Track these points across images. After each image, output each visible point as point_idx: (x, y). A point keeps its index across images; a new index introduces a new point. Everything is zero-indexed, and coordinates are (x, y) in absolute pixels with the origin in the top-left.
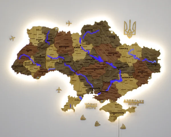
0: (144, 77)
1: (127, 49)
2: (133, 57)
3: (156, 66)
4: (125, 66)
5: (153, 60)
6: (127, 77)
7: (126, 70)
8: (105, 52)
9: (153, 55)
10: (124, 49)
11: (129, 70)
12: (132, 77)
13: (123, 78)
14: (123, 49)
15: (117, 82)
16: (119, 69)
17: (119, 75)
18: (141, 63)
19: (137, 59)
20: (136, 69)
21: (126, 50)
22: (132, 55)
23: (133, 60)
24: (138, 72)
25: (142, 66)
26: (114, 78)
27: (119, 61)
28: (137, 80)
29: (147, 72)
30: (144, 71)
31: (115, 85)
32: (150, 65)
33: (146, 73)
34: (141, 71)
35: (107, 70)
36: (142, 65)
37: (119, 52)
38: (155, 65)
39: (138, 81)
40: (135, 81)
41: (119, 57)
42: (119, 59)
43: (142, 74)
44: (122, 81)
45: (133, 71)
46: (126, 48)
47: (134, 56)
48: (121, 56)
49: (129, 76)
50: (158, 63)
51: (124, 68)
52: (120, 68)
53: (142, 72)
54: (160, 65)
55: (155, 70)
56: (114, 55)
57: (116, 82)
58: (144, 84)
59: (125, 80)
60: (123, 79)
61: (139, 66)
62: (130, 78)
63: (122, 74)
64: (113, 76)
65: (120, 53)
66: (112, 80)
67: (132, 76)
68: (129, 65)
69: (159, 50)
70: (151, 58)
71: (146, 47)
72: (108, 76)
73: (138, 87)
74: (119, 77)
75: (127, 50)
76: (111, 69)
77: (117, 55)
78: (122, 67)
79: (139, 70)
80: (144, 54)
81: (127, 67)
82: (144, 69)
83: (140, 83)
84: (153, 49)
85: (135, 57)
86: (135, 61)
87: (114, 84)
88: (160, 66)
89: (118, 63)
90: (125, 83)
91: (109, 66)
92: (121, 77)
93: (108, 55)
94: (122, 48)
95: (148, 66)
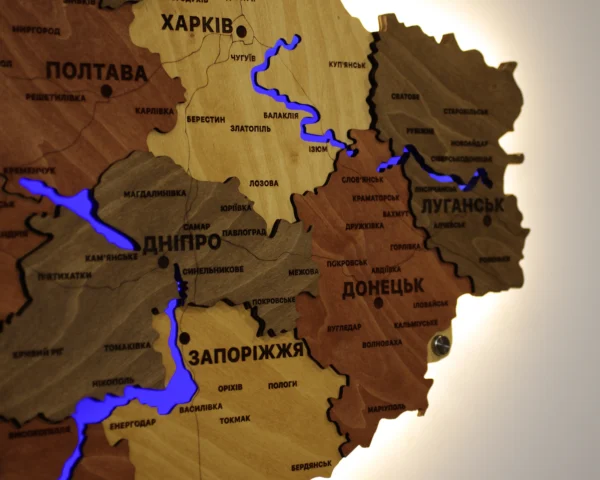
0: (396, 343)
1: (242, 31)
2: (295, 124)
3: (487, 221)
4: (228, 221)
5: (467, 160)
6: (245, 353)
7: (239, 269)
8: (16, 54)
9: (464, 112)
10: (206, 25)
11: (262, 267)
12: (284, 351)
13: (207, 357)
14: (198, 30)
15: (147, 413)
16: (163, 262)
17: (163, 325)
18: (364, 189)
19: (333, 150)
20: (332, 256)
21: (226, 38)
22: (281, 107)
23: (294, 157)
24: (348, 292)
25: (374, 226)
26: (118, 365)
27: (167, 164)
28: (329, 372)
29: (418, 285)
30: (394, 276)
31: (122, 445)
32: (443, 217)
33: (409, 299)
34: (366, 274)
35: (41, 276)
36: (374, 211)
37: (163, 59)
38: (481, 216)
39: (342, 381)
40: (317, 385)
41: (163, 117)
42: (156, 144)
43: (379, 303)
44: (198, 401)
45: (302, 283)
46: (227, 24)
47: (303, 114)
48: (181, 110)
49: (260, 333)
50: (508, 189)
51: (215, 241)
52: (177, 243)
53: (377, 289)
54: (519, 217)
55: (482, 260)
56: (107, 91)
57: (136, 410)
58: (393, 411)
59: (223, 388)
60: (208, 376)
61: (351, 226)
62: (267, 352)
63: (189, 320)
64: (111, 347)
65: (172, 71)
66: (99, 392)
67: (288, 339)
68: (257, 208)
69: (512, 65)
70: (454, 143)
71: (407, 19)
72: (58, 351)
73: (343, 452)
74: (163, 347)
75: (239, 48)
76: (82, 266)
77: (144, 96)
78: (201, 241)
79: (351, 263)
80: (396, 97)
81: (250, 241)
82: (395, 258)
83: (363, 406)
84: (465, 46)
85: (311, 128)
86: (315, 170)
87: (113, 437)
88: (524, 224)
89: (160, 184)
90: (226, 412)
91: (53, 226)
92: (186, 349)
93: (43, 87)
94: (195, 22)
95: (426, 220)
